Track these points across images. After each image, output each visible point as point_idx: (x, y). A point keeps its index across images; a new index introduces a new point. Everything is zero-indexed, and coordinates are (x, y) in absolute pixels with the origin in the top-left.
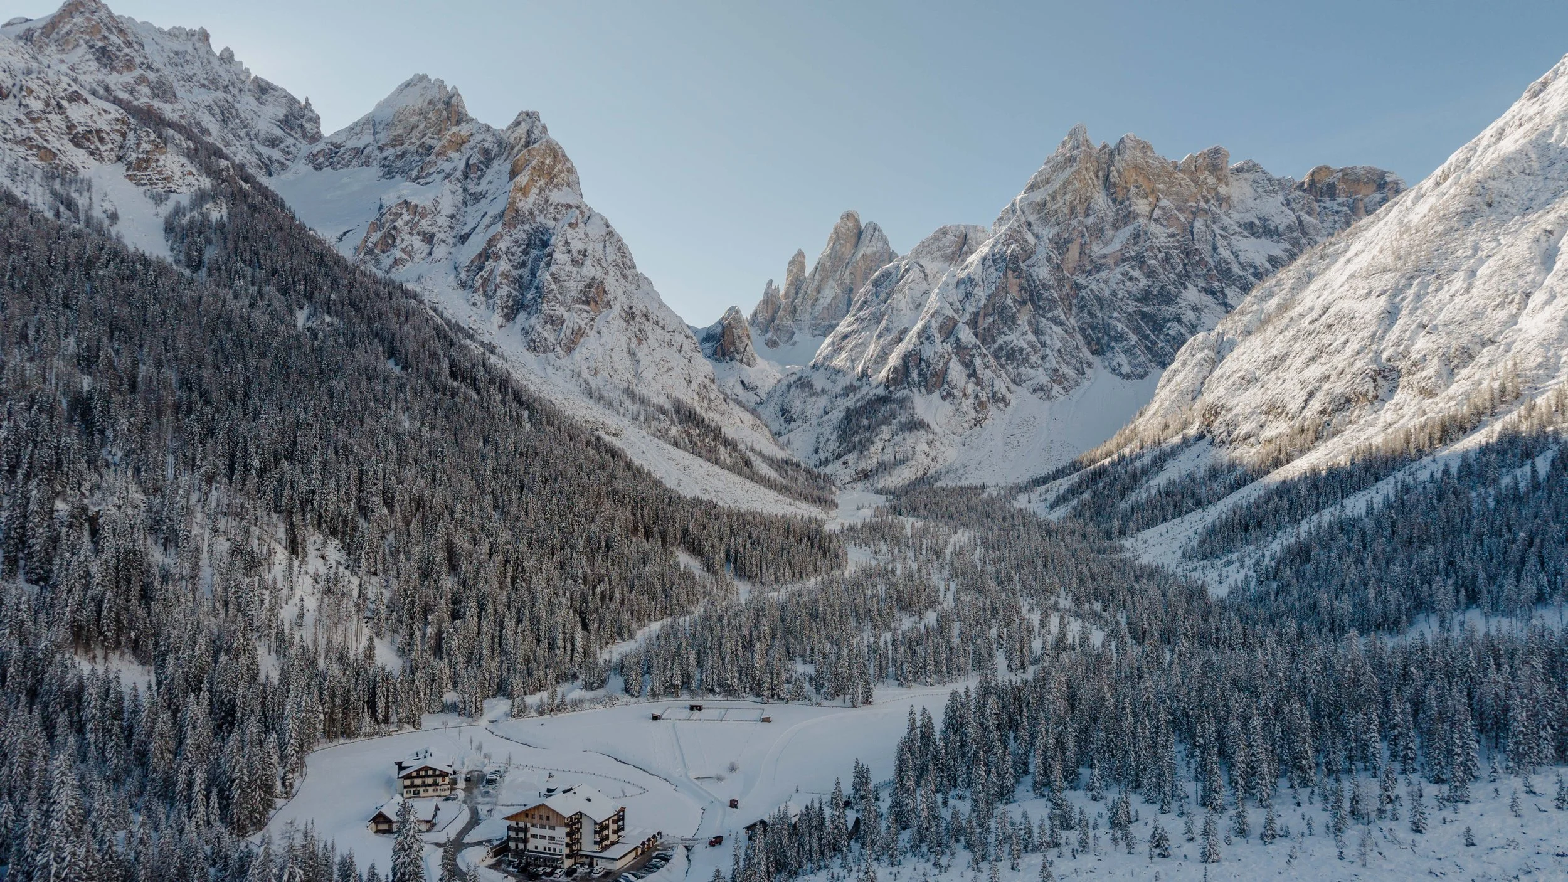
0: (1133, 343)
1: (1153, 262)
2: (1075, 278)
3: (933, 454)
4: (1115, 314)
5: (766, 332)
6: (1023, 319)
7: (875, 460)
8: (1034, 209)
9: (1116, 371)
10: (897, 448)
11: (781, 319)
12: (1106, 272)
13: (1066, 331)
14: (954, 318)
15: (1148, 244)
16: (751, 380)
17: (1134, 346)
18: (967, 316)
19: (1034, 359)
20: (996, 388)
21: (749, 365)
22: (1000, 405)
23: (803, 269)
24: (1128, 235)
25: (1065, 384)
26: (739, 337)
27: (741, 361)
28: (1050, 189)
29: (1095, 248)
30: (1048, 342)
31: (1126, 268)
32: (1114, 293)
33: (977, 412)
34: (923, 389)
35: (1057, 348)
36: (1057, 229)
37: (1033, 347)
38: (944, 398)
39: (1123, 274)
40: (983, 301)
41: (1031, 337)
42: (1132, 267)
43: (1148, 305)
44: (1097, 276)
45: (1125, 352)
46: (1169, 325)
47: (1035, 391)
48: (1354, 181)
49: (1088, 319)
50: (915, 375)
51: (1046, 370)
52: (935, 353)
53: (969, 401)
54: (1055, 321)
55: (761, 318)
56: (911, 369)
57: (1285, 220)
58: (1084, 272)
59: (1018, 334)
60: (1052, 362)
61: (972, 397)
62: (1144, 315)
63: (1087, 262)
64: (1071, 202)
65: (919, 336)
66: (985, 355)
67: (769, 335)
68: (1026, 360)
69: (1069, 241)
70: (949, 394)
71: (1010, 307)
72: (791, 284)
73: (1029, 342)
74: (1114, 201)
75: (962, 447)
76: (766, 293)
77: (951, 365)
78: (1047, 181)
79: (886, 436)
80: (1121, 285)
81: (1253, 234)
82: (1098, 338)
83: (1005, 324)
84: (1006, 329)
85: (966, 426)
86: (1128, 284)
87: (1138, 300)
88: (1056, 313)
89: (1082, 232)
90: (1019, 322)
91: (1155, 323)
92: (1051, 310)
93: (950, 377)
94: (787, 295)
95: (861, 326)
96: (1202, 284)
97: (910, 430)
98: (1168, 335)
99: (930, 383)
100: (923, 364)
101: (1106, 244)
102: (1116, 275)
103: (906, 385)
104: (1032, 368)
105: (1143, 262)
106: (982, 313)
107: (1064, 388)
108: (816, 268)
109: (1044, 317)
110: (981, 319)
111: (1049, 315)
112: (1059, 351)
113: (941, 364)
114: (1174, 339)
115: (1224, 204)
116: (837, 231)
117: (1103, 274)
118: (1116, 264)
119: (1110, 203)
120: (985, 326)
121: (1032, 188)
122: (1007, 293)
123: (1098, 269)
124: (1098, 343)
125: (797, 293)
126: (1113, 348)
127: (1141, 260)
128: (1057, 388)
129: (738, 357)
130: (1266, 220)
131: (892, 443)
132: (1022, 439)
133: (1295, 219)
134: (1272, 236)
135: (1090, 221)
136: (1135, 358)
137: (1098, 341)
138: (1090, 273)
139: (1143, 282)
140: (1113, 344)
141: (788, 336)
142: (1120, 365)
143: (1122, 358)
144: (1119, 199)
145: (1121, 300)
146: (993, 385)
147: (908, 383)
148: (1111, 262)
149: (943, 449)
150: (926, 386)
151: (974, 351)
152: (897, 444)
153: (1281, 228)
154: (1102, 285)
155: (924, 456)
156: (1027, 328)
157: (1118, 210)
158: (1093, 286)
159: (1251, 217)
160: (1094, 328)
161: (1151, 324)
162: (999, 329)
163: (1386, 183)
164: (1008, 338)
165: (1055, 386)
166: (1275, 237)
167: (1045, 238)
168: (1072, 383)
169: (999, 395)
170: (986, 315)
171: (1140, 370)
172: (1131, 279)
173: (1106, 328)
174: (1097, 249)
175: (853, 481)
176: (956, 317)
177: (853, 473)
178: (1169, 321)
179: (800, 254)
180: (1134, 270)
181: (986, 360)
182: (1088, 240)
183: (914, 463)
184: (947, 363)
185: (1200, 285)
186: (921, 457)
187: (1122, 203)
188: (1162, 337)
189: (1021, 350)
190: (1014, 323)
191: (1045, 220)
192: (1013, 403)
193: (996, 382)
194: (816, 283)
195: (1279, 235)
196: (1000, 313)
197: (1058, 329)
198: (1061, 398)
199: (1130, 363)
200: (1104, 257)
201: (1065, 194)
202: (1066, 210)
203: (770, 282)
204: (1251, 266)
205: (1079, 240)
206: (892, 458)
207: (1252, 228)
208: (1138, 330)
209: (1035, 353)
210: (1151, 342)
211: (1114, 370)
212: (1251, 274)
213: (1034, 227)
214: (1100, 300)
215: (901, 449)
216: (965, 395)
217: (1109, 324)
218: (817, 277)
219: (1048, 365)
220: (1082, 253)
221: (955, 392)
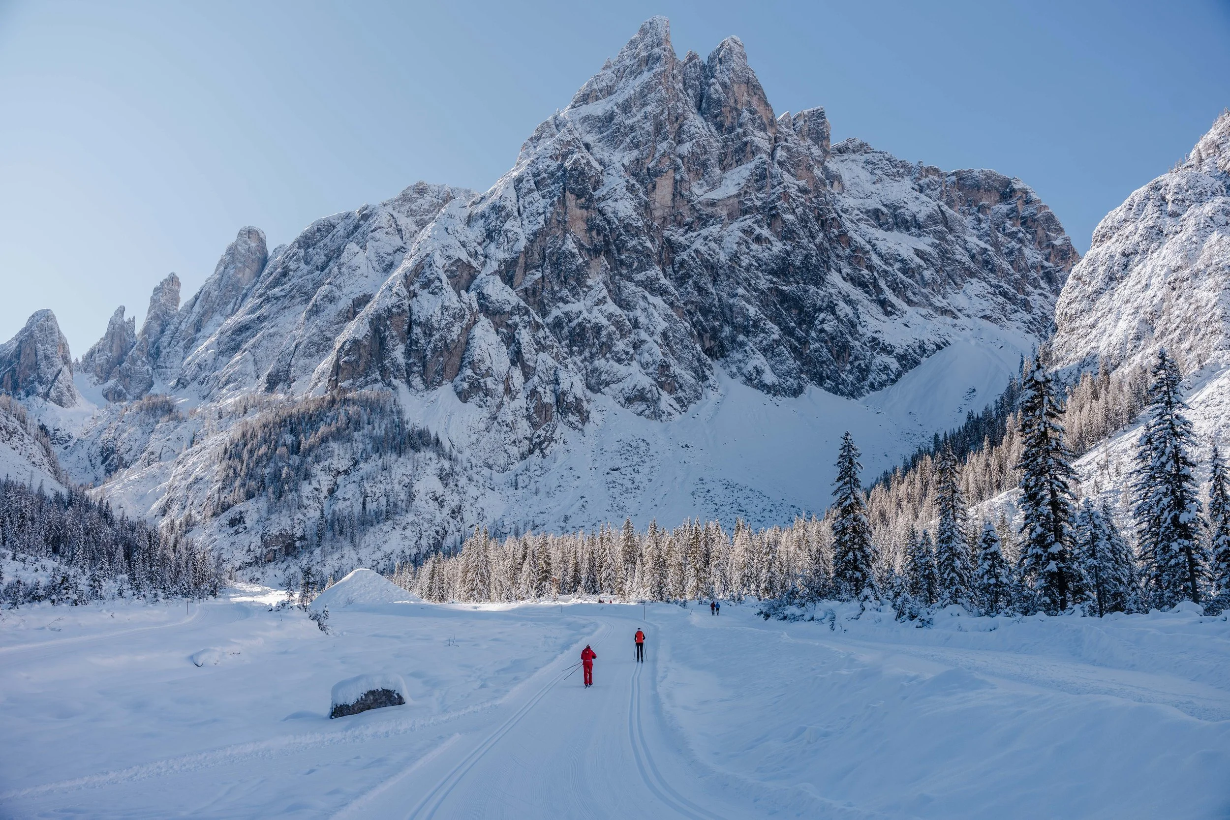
0: (776, 336)
1: (789, 217)
2: (666, 233)
3: (452, 500)
4: (741, 291)
5: (106, 379)
6: (596, 279)
7: (314, 514)
8: (593, 126)
9: (753, 380)
10: (367, 486)
11: (134, 361)
12: (718, 227)
13: (671, 305)
14: (470, 266)
15: (779, 189)
16: (60, 425)
17: (778, 342)
18: (494, 265)
19: (621, 346)
20: (564, 385)
21: (60, 403)
22: (572, 418)
23: (176, 300)
24: (746, 174)
25: (680, 394)
26: (47, 357)
27: (46, 396)
28: (620, 98)
29: (696, 190)
30: (642, 320)
31: (750, 222)
32: (735, 258)
33: (535, 426)
34: (417, 381)
35: (660, 329)
36: (635, 153)
37: (619, 325)
38: (464, 396)
39: (744, 232)
40: (522, 244)
41: (611, 307)
42: (757, 222)
43: (788, 283)
44: (704, 232)
45: (764, 351)
46: (822, 316)
47: (629, 400)
48: (972, 187)
49: (695, 297)
50: (398, 353)
51: (644, 366)
52: (445, 308)
53: (516, 404)
54: (650, 286)
55: (100, 359)
56: (390, 343)
57: (923, 208)
58: (680, 225)
59: (589, 302)
60: (654, 350)
61: (522, 396)
62: (784, 297)
63: (685, 210)
64: (656, 117)
65: (408, 280)
66: (538, 326)
67: (111, 382)
68: (606, 347)
69: (654, 173)
70: (475, 387)
71: (573, 255)
72: (156, 317)
73: (610, 316)
74: (719, 127)
75: (512, 491)
76: (111, 323)
77: (477, 331)
78: (609, 91)
79: (343, 464)
80: (744, 249)
81: (881, 226)
82: (713, 328)
83: (565, 283)
84: (566, 292)
85: (514, 451)
86: (755, 246)
87: (772, 272)
88: (651, 273)
89: (673, 162)
90: (590, 282)
91: (801, 310)
92: (641, 269)
93: (476, 353)
94: (146, 331)
95: (274, 309)
96: (846, 270)
97: (400, 450)
98: (822, 331)
99: (433, 367)
100: (417, 330)
101: (713, 187)
102: (733, 233)
103: (377, 375)
104: (619, 361)
105: (775, 216)
106: (521, 261)
107: (678, 400)
108: (197, 298)
109: (631, 279)
110: (519, 271)
111: (640, 277)
112: (664, 335)
113: (456, 330)
114: (833, 338)
115: (836, 183)
116: (232, 251)
117: (714, 230)
118: (732, 217)
119: (713, 129)
120: (528, 284)
121: (585, 98)
122: (566, 231)
123: (704, 221)
124: (714, 337)
125: (163, 331)
126: (742, 345)
127: (771, 214)
128: (666, 400)
129: (41, 389)
130: (896, 208)
131: (355, 477)
132: (637, 477)
133: (936, 208)
134: (908, 229)
135: (685, 148)
136: (782, 362)
137: (715, 333)
138: (690, 227)
139: (778, 247)
140: (741, 337)
141: (142, 387)
142: (759, 372)
143: (759, 360)
144: (727, 124)
145: (748, 270)
146: (557, 381)
147: (383, 370)
148: (724, 213)
149: (472, 491)
150: (423, 374)
151: (516, 318)
152: (369, 477)
153: (921, 217)
154: (713, 245)
155: (433, 505)
156: (605, 292)
157: (725, 141)
158: (698, 245)
159: (873, 204)
160: (704, 312)
161: (794, 312)
162: (553, 293)
163: (1013, 191)
164: (573, 307)
165: (665, 395)
166: (913, 230)
167: (618, 166)
168: (690, 393)
169: (571, 399)
170: (527, 268)
171: (791, 382)
172: (758, 239)
173: (726, 314)
174: (699, 192)
175: (256, 561)
176: (474, 264)
177: (256, 541)
178: (821, 310)
179: (173, 280)
180: (761, 227)
181: (541, 334)
182: (686, 176)
183: (410, 517)
184: (468, 329)
185: (844, 271)
186: (424, 505)
187: (731, 130)
188: (813, 334)
189: (598, 328)
190: (580, 282)
191: (613, 141)
192: (594, 415)
193: (562, 375)
194: (193, 317)
195: (919, 226)
196: (556, 265)
197: (658, 300)
198: (677, 416)
199: (774, 369)
200: (713, 204)
201: (644, 105)
202: (649, 126)
203: (121, 311)
204: (896, 260)
205: (671, 173)
206: (358, 508)
207: (878, 218)
208: (776, 319)
209: (623, 336)
210: (798, 339)
211: (749, 380)
212: (899, 270)
213: (595, 150)
214: (712, 268)
215: (380, 489)
216: (508, 390)
217: (731, 307)
218: (197, 308)
219: (646, 357)
220: (677, 194)
221: (489, 382)
